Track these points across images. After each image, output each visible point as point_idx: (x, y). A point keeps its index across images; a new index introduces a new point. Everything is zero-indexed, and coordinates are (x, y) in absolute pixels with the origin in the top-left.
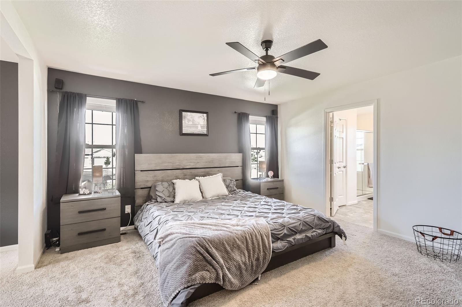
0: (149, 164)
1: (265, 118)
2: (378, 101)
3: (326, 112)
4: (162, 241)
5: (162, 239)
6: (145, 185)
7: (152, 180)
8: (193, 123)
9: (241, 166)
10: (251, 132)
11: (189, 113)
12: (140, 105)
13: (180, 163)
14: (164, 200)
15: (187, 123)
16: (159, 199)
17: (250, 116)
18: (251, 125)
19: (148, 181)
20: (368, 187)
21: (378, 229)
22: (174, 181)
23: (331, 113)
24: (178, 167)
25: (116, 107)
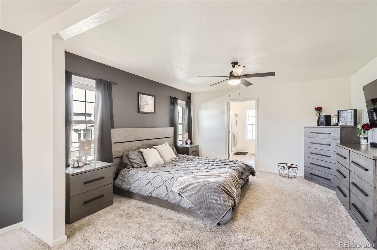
0: (120, 137)
1: (185, 102)
2: (258, 99)
3: (227, 102)
4: (182, 191)
5: (182, 190)
6: (117, 155)
7: (122, 150)
8: (147, 103)
9: (173, 137)
10: (179, 112)
11: (144, 96)
12: (113, 86)
13: (140, 135)
14: (140, 165)
15: (143, 103)
16: (135, 165)
17: (178, 100)
18: (179, 107)
19: (119, 152)
20: (233, 147)
21: (258, 169)
22: (141, 150)
23: (229, 103)
24: (139, 139)
25: (96, 86)
